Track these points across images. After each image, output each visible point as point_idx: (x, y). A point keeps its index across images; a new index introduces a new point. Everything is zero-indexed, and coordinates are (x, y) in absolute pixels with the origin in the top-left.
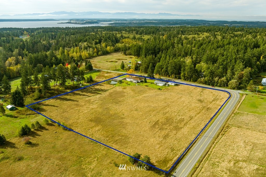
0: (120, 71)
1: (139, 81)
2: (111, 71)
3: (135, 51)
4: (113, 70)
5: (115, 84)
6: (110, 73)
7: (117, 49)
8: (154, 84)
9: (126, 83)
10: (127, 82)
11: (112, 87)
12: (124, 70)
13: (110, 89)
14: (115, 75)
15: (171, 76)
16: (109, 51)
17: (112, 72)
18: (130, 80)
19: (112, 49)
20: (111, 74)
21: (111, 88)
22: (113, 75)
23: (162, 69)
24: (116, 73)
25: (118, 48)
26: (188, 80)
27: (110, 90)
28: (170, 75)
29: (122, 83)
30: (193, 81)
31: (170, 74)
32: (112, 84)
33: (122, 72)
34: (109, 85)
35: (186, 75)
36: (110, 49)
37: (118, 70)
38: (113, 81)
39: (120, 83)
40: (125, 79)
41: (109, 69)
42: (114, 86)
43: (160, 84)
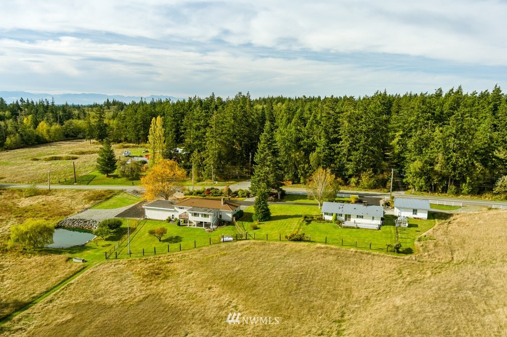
0: (94, 184)
1: (229, 215)
2: (52, 187)
3: (136, 126)
4: (62, 180)
5: (82, 248)
6: (47, 193)
7: (73, 132)
8: (321, 219)
9: (152, 233)
10: (149, 227)
11: (61, 274)
12: (116, 177)
13: (48, 291)
14: (72, 198)
15: (353, 180)
16: (47, 138)
17: (56, 190)
18: (170, 214)
19: (57, 130)
20: (51, 198)
21: (53, 280)
22: (61, 198)
23: (307, 152)
24: (78, 191)
25: (74, 128)
26: (445, 190)
27: (40, 304)
28: (350, 176)
29: (127, 238)
30: (472, 193)
31: (350, 172)
32: (58, 251)
33: (112, 184)
34: (38, 258)
35: (437, 168)
36: (48, 131)
37: (89, 180)
38: (64, 227)
39: (111, 239)
40: (137, 212)
41: (42, 181)
42: (77, 261)
43: (359, 220)
